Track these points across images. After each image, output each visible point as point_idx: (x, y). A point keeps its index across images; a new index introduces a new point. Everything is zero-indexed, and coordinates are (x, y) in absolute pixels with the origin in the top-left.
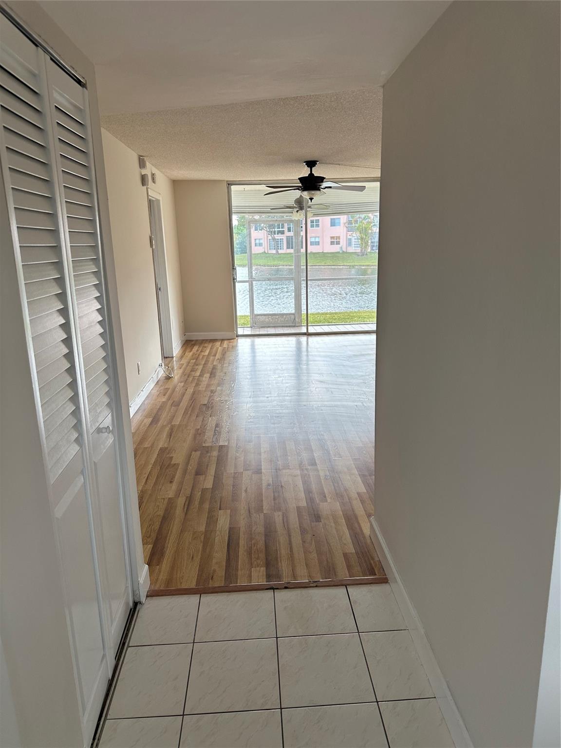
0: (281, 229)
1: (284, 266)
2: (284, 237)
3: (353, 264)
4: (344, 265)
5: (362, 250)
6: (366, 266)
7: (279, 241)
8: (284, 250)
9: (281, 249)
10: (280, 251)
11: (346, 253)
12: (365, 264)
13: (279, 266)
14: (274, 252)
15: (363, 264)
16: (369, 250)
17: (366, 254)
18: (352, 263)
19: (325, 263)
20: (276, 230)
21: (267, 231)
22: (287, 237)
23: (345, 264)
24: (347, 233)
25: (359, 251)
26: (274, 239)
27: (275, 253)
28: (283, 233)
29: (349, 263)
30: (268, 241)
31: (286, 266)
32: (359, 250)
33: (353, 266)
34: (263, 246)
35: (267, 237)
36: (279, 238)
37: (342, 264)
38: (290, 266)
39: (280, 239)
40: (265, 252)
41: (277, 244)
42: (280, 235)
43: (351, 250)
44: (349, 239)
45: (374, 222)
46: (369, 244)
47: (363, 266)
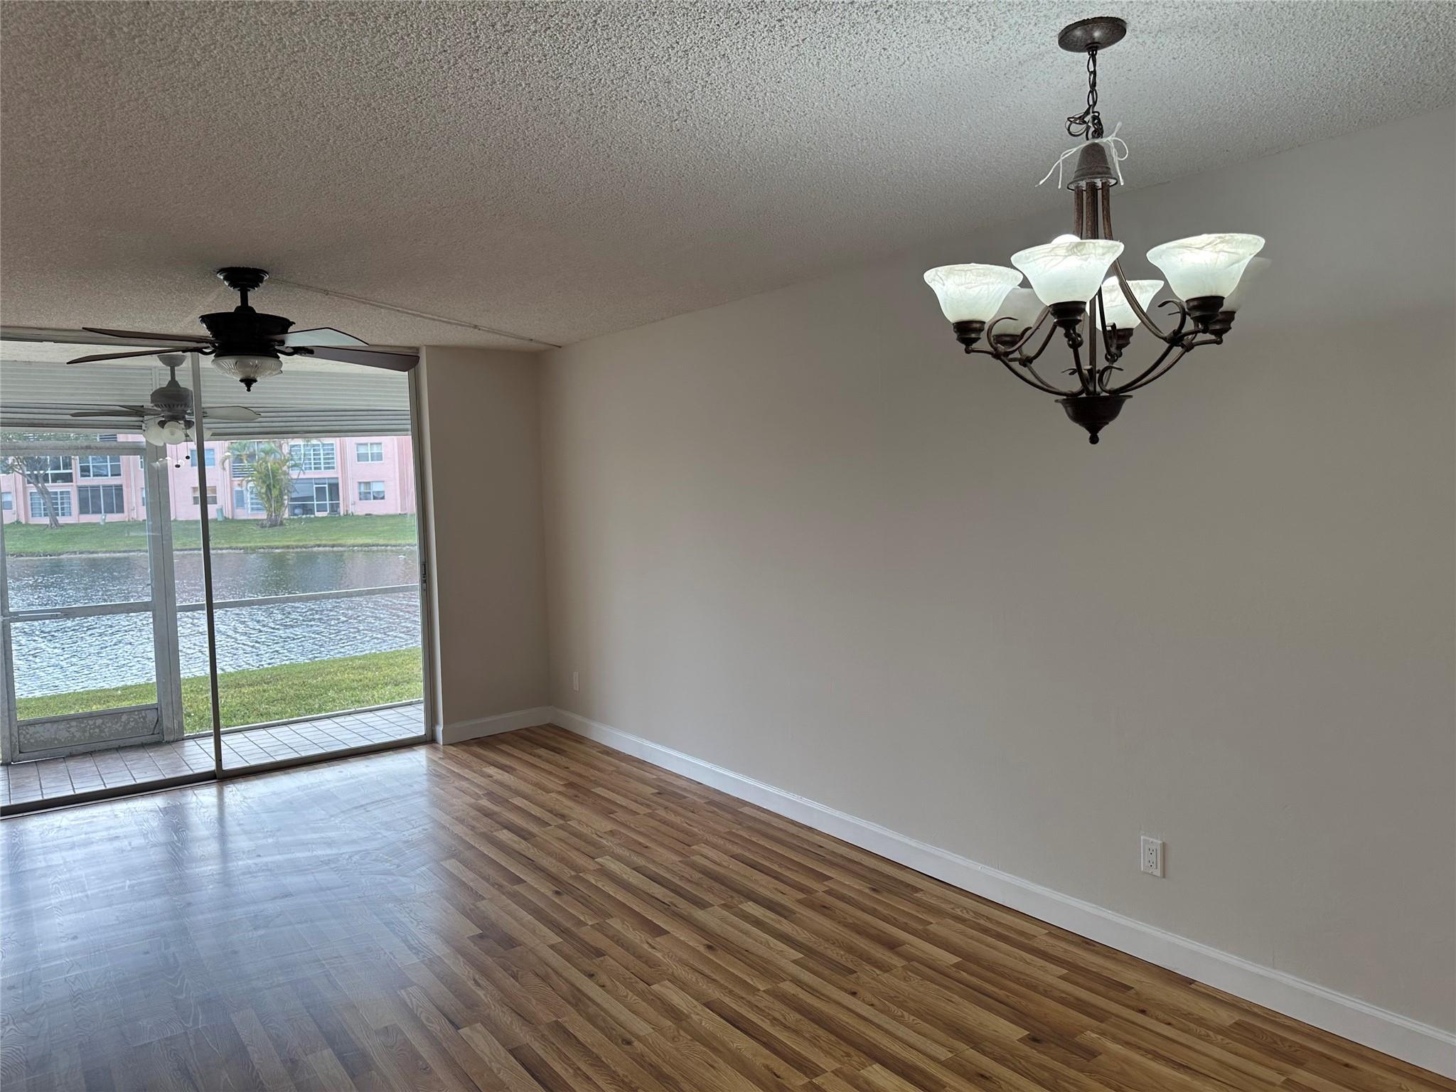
0: (62, 471)
1: (75, 553)
2: (71, 488)
3: (252, 544)
4: (231, 548)
5: (270, 516)
6: (283, 547)
7: (59, 496)
8: (73, 517)
9: (63, 515)
10: (61, 520)
11: (233, 520)
12: (281, 544)
13: (59, 555)
14: (46, 521)
15: (277, 544)
16: (286, 516)
17: (281, 524)
18: (250, 542)
19: (184, 544)
20: (49, 472)
21: (23, 474)
22: (79, 487)
23: (234, 545)
24: (231, 481)
25: (266, 517)
26: (44, 492)
27: (48, 523)
28: (68, 478)
29: (242, 542)
30: (29, 498)
31: (80, 553)
32: (263, 515)
33: (254, 550)
34: (14, 508)
35: (25, 489)
36: (59, 490)
37: (226, 546)
38: (93, 553)
39: (62, 493)
40: (18, 522)
41: (53, 506)
42: (60, 483)
43: (245, 513)
44: (237, 492)
45: (292, 460)
46: (286, 502)
47: (277, 548)
